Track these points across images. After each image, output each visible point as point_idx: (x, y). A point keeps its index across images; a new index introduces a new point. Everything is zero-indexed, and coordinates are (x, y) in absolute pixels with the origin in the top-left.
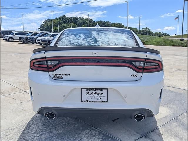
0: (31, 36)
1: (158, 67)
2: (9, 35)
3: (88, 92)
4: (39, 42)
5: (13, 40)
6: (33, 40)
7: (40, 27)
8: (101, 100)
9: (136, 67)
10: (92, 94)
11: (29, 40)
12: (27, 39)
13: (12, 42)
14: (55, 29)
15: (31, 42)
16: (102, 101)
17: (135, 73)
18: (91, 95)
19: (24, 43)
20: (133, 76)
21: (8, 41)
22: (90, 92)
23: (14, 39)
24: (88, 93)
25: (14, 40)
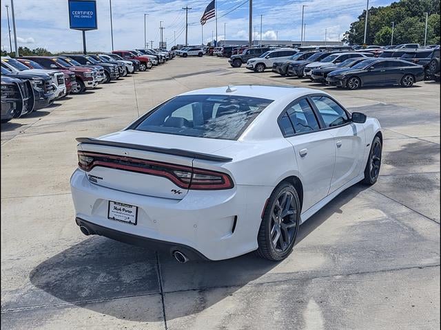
0: (298, 60)
1: (220, 181)
2: (258, 57)
3: (116, 206)
4: (308, 73)
5: (265, 68)
6: (299, 69)
7: (349, 30)
8: (128, 220)
9: (179, 178)
10: (120, 209)
11: (291, 68)
12: (287, 67)
13: (261, 72)
14: (386, 34)
15: (295, 73)
16: (130, 222)
17: (178, 188)
18: (119, 211)
19: (283, 75)
20: (173, 192)
21: (255, 70)
22: (118, 207)
23: (267, 66)
24: (116, 208)
25: (267, 68)
